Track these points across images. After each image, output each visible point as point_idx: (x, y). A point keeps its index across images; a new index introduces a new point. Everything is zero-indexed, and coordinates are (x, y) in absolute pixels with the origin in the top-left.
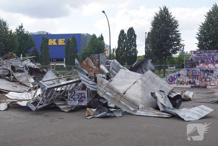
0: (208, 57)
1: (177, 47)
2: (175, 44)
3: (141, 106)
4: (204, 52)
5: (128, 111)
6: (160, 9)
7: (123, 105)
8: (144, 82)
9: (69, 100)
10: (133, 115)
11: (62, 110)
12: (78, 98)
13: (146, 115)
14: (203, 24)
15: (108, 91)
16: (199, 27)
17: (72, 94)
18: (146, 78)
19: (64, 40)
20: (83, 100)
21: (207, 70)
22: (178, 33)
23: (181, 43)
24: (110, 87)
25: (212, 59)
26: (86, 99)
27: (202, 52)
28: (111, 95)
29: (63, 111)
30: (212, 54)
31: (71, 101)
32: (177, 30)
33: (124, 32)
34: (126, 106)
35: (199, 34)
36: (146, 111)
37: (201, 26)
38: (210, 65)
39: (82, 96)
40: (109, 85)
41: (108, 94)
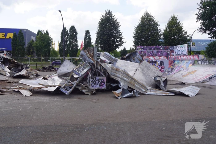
0: (149, 51)
1: (120, 43)
2: (118, 40)
3: (149, 88)
4: (146, 47)
5: (141, 92)
6: (105, 12)
7: (136, 87)
8: (143, 70)
9: (91, 85)
10: (146, 95)
11: (86, 93)
12: (99, 83)
13: (156, 94)
14: (137, 26)
15: (125, 76)
16: (135, 28)
17: (93, 79)
18: (143, 66)
19: (4, 34)
20: (103, 85)
21: (152, 61)
22: (120, 32)
23: (123, 40)
24: (126, 74)
25: (152, 53)
26: (105, 83)
27: (145, 48)
28: (127, 80)
29: (87, 95)
30: (152, 49)
31: (93, 86)
32: (119, 30)
33: (66, 30)
34: (139, 89)
35: (135, 34)
36: (155, 92)
37: (136, 28)
38: (150, 57)
39: (102, 81)
40: (125, 72)
41: (125, 79)
